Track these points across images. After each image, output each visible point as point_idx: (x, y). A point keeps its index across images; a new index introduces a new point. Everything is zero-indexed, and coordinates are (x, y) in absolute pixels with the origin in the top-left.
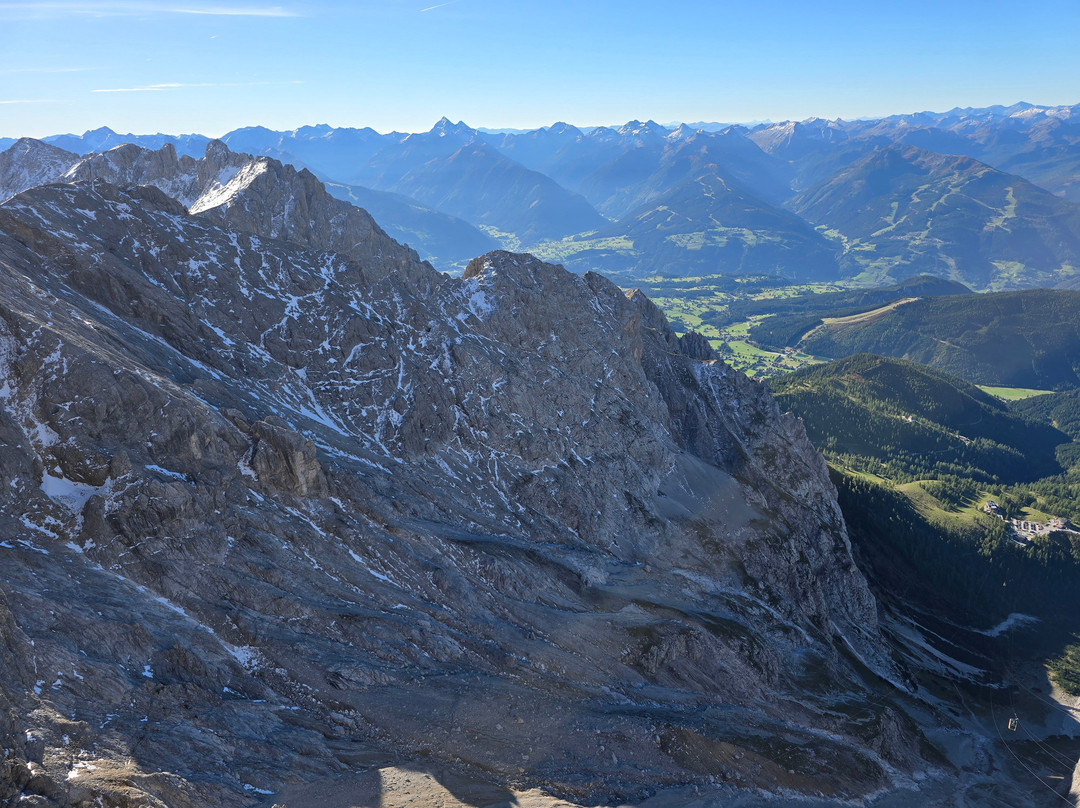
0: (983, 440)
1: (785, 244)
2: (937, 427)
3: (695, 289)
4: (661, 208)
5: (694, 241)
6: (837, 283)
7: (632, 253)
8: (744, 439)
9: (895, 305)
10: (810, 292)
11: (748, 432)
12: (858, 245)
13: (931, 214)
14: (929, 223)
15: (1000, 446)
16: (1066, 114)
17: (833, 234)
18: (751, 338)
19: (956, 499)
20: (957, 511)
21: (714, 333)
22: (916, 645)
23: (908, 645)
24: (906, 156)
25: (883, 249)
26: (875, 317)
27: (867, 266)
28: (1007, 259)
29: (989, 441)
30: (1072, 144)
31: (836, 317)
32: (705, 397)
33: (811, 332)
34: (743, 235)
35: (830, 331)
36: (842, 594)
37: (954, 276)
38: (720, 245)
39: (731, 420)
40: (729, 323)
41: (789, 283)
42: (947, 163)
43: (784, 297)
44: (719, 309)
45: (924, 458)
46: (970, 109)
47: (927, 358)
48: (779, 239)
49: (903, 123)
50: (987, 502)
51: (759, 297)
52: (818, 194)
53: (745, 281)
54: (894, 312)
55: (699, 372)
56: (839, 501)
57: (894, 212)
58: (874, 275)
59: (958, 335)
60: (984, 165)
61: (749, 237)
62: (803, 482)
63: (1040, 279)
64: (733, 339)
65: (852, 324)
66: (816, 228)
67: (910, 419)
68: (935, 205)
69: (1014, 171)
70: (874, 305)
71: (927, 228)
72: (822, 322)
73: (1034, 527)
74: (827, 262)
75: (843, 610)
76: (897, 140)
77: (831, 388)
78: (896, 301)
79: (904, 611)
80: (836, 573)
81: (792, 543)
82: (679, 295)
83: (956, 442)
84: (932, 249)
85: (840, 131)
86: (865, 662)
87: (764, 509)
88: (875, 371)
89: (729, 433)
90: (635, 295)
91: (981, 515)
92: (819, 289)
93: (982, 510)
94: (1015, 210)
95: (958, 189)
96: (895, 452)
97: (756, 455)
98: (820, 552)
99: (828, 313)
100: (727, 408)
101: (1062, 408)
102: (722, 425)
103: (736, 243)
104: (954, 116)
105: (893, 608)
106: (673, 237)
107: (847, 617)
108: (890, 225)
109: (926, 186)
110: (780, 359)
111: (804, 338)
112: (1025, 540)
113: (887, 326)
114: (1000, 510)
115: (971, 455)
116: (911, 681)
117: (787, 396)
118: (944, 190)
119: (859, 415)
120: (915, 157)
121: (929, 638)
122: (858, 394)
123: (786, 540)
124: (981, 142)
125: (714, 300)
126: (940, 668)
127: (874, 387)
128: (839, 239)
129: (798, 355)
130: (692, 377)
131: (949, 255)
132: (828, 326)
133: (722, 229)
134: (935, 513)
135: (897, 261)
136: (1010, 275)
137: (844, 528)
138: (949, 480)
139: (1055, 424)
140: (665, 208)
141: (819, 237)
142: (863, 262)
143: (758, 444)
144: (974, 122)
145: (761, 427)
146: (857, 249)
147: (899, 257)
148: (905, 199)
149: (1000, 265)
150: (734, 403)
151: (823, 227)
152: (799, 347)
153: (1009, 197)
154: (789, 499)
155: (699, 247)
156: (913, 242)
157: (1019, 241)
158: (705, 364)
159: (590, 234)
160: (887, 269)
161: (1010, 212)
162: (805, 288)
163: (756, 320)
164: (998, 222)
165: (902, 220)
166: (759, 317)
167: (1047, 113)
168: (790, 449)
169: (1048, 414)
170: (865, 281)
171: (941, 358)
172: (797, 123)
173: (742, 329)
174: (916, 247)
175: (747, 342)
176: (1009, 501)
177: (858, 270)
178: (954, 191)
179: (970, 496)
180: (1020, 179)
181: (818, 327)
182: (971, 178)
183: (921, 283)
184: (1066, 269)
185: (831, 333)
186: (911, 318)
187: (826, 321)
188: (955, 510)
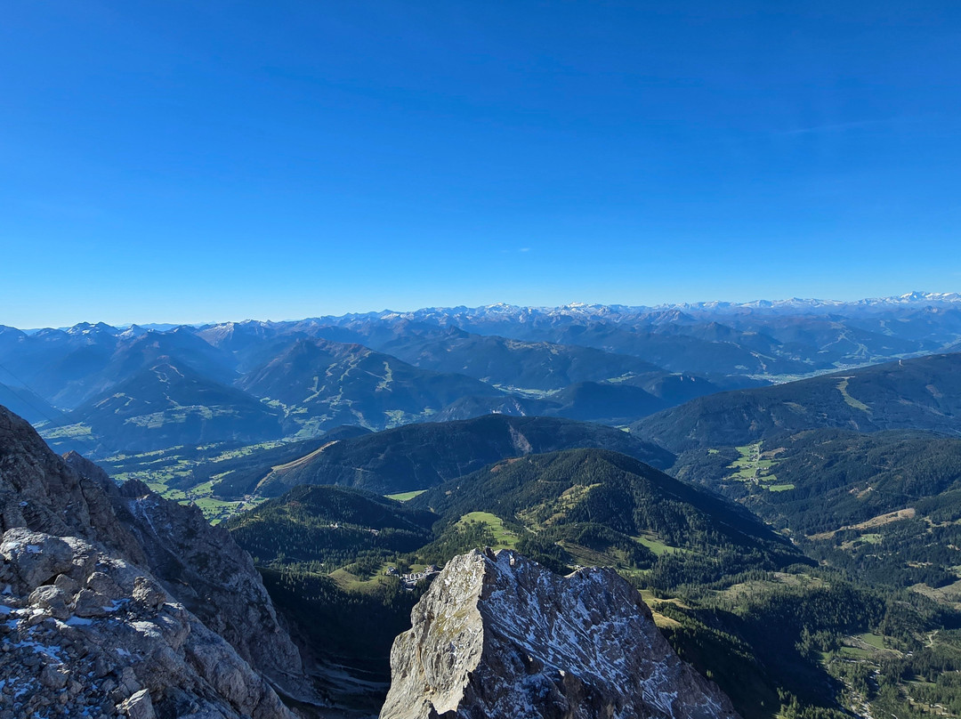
0: (386, 529)
1: (237, 414)
2: (355, 527)
3: (158, 461)
4: (117, 395)
5: (155, 420)
6: (283, 440)
7: (91, 438)
8: (179, 552)
9: (323, 448)
10: (262, 448)
11: (182, 546)
12: (294, 410)
13: (341, 383)
14: (341, 390)
15: (398, 530)
16: (412, 317)
17: (275, 403)
18: (214, 494)
19: (368, 572)
21: (181, 495)
22: (341, 680)
23: (334, 682)
24: (319, 344)
25: (314, 410)
26: (310, 459)
27: (304, 424)
28: (393, 409)
29: (391, 529)
30: (418, 334)
31: (282, 464)
32: (141, 527)
33: (264, 479)
34: (200, 411)
35: (279, 475)
36: (271, 651)
37: (363, 423)
38: (180, 421)
39: (165, 540)
40: (194, 484)
41: (244, 445)
42: (346, 348)
43: (240, 456)
44: (183, 474)
45: (349, 551)
46: (357, 314)
47: (351, 482)
48: (232, 411)
49: (313, 323)
50: (388, 568)
51: (220, 459)
52: (260, 374)
53: (206, 448)
54: (322, 454)
55: (134, 507)
57: (316, 383)
58: (310, 430)
59: (367, 463)
60: (369, 349)
61: (206, 412)
62: (233, 575)
64: (198, 497)
65: (295, 467)
66: (261, 400)
67: (336, 526)
68: (342, 376)
69: (388, 352)
70: (307, 451)
71: (340, 393)
72: (272, 470)
73: (417, 576)
74: (272, 425)
75: (273, 663)
76: (312, 335)
77: (276, 515)
78: (323, 445)
79: (334, 660)
80: (264, 637)
81: (219, 617)
82: (143, 469)
83: (369, 535)
84: (345, 407)
85: (270, 329)
86: (292, 696)
88: (308, 496)
89: (165, 551)
90: (70, 456)
91: (384, 578)
92: (269, 446)
93: (385, 574)
94: (392, 377)
95: (355, 365)
96: (329, 553)
98: (250, 624)
99: (276, 462)
100: (162, 531)
101: (434, 498)
102: (158, 546)
103: (194, 418)
104: (347, 318)
105: (325, 661)
106: (133, 419)
108: (315, 393)
109: (335, 365)
110: (241, 505)
111: (259, 485)
112: (412, 586)
113: (321, 464)
114: (396, 571)
115: (380, 542)
116: (330, 699)
117: (240, 529)
118: (347, 367)
119: (302, 531)
120: (324, 345)
121: (354, 673)
122: (297, 516)
123: (214, 616)
124: (366, 334)
125: (179, 467)
126: (358, 690)
127: (309, 508)
128: (280, 406)
129: (257, 499)
130: (127, 512)
131: (358, 410)
132: (277, 472)
133: (181, 408)
134: (354, 585)
135: (324, 418)
136: (397, 418)
137: (269, 602)
138: (363, 561)
139: (431, 510)
140: (123, 394)
141: (265, 407)
142: (300, 422)
143: (192, 554)
144: (359, 322)
145: (193, 540)
146: (295, 412)
147: (325, 415)
148: (322, 374)
149: (390, 413)
150: (168, 526)
151: (267, 398)
152: (256, 493)
153: (387, 368)
155: (160, 425)
156: (332, 404)
157: (397, 397)
158: (139, 500)
159: (41, 425)
160: (318, 425)
161: (389, 378)
162: (257, 446)
163: (218, 478)
164: (383, 385)
165: (323, 389)
166: (221, 475)
167: (401, 316)
168: (220, 552)
169: (427, 504)
170: (304, 434)
171: (359, 481)
172: (235, 324)
173: (206, 487)
174: (335, 407)
175: (211, 497)
176: (401, 564)
177: (299, 427)
178: (352, 367)
179: (377, 566)
180: (391, 357)
181: (269, 475)
182: (361, 358)
183: (340, 430)
184: (428, 411)
185: (280, 477)
186: (335, 455)
187: (275, 469)
188: (368, 579)
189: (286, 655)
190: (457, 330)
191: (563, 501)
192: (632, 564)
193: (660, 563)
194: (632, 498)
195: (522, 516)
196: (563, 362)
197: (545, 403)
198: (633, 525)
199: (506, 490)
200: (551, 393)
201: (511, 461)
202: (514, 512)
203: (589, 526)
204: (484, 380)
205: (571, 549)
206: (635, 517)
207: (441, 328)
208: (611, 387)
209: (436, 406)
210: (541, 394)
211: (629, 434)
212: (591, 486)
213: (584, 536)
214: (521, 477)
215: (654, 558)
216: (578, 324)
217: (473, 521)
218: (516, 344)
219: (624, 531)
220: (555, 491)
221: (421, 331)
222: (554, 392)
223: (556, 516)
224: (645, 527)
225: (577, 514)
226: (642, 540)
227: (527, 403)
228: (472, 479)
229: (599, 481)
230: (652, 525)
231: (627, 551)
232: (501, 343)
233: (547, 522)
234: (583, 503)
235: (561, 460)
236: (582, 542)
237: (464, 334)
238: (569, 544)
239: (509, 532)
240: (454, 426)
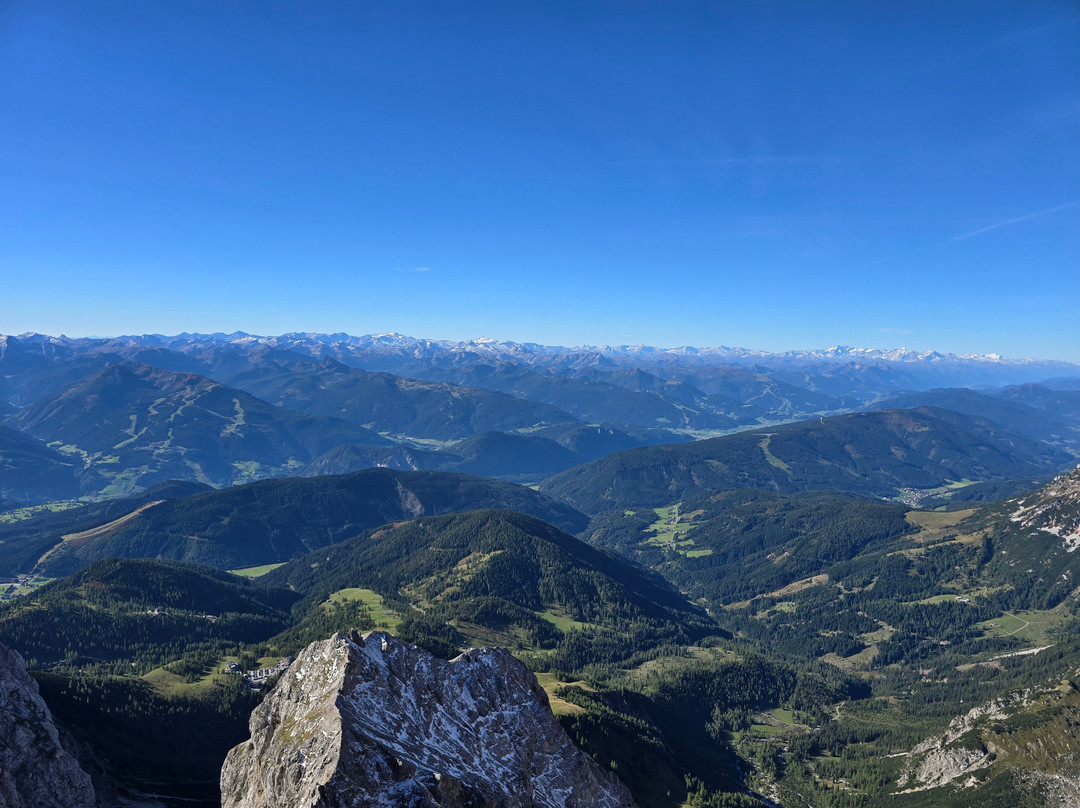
0: (228, 614)
1: (11, 464)
2: (183, 613)
6: (81, 499)
9: (141, 510)
10: (47, 511)
12: (99, 459)
13: (170, 425)
14: (170, 433)
15: (244, 615)
16: (274, 343)
17: (69, 449)
19: (198, 671)
24: (139, 372)
25: (128, 460)
26: (121, 525)
27: (114, 478)
29: (234, 614)
30: (281, 365)
31: (78, 531)
33: (49, 553)
35: (73, 547)
37: (201, 478)
41: (20, 506)
42: (179, 379)
43: (13, 521)
45: (173, 645)
46: (196, 334)
47: (180, 554)
49: (132, 343)
50: (228, 664)
52: (47, 409)
54: (140, 517)
57: (134, 425)
58: (122, 486)
59: (205, 529)
60: (211, 381)
65: (98, 536)
66: (48, 445)
67: (156, 613)
68: (173, 416)
69: (239, 386)
70: (118, 514)
71: (169, 438)
72: (62, 540)
73: (267, 672)
74: (65, 478)
76: (129, 358)
77: (64, 601)
78: (140, 507)
83: (203, 622)
84: (176, 457)
85: (64, 348)
88: (116, 574)
92: (57, 507)
93: (223, 672)
94: (244, 418)
95: (192, 402)
96: (144, 648)
99: (69, 529)
101: (296, 573)
104: (182, 339)
105: (132, 791)
108: (132, 437)
109: (162, 400)
110: (12, 589)
111: (41, 561)
112: (259, 685)
113: (136, 531)
114: (238, 668)
115: (217, 631)
118: (179, 403)
119: (104, 621)
120: (147, 373)
122: (98, 601)
124: (209, 362)
127: (116, 590)
128: (78, 454)
129: (38, 580)
131: (193, 460)
132: (69, 542)
134: (176, 688)
135: (144, 470)
136: (249, 471)
139: (291, 587)
141: (54, 454)
142: (108, 475)
144: (200, 346)
146: (100, 462)
147: (146, 467)
148: (142, 412)
149: (239, 466)
151: (58, 443)
152: (37, 571)
153: (237, 407)
156: (157, 451)
157: (252, 444)
160: (134, 479)
161: (240, 420)
162: (40, 508)
164: (231, 429)
165: (143, 431)
167: (260, 341)
169: (287, 581)
170: (113, 492)
171: (193, 553)
172: (10, 338)
174: (160, 455)
176: (246, 657)
177: (104, 483)
178: (188, 403)
179: (212, 663)
180: (243, 392)
181: (56, 546)
182: (201, 392)
183: (165, 487)
184: (292, 463)
185: (74, 549)
186: (158, 520)
187: (67, 538)
188: (198, 680)
189: (72, 786)
190: (334, 362)
191: (458, 572)
192: (535, 644)
193: (566, 641)
194: (538, 566)
195: (407, 591)
196: (466, 407)
197: (442, 456)
198: (538, 599)
199: (389, 561)
200: (450, 443)
201: (397, 525)
202: (398, 586)
203: (487, 600)
204: (368, 427)
205: (466, 629)
206: (541, 589)
207: (313, 359)
208: (520, 438)
209: (303, 455)
210: (438, 445)
211: (538, 492)
212: (492, 554)
213: (481, 613)
214: (409, 544)
215: (560, 636)
216: (486, 363)
217: (345, 600)
218: (410, 383)
219: (527, 606)
220: (449, 560)
221: (286, 362)
222: (454, 443)
223: (449, 590)
224: (551, 600)
225: (474, 588)
226: (547, 616)
227: (419, 455)
228: (347, 547)
229: (501, 547)
230: (559, 598)
231: (530, 629)
232: (391, 382)
233: (438, 598)
234: (482, 574)
235: (458, 524)
236: (479, 621)
237: (344, 369)
238: (462, 624)
239: (390, 611)
240: (324, 483)
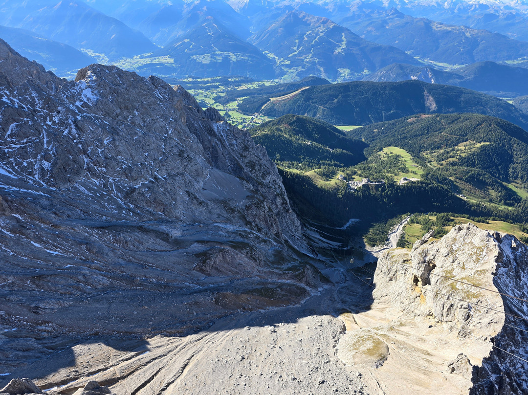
0: (337, 149)
1: (250, 61)
2: (320, 146)
3: (209, 84)
4: (186, 41)
5: (206, 59)
6: (275, 80)
7: (174, 65)
8: (240, 159)
9: (300, 90)
10: (263, 85)
11: (242, 156)
12: (282, 61)
13: (313, 46)
14: (312, 50)
15: (344, 151)
17: (271, 55)
18: (239, 109)
19: (328, 176)
20: (329, 181)
21: (221, 107)
22: (316, 238)
23: (313, 239)
24: (301, 16)
25: (294, 63)
26: (292, 97)
27: (288, 72)
28: (344, 68)
29: (340, 150)
30: (367, 13)
31: (276, 97)
32: (220, 140)
33: (265, 105)
34: (230, 56)
35: (274, 104)
36: (287, 222)
37: (323, 76)
38: (219, 61)
39: (233, 150)
40: (228, 102)
41: (254, 81)
42: (318, 21)
43: (252, 88)
44: (222, 95)
45: (315, 160)
47: (315, 115)
48: (247, 58)
50: (340, 175)
51: (240, 88)
52: (263, 35)
53: (233, 80)
54: (300, 94)
55: (216, 128)
56: (283, 183)
57: (297, 45)
58: (291, 76)
59: (326, 104)
60: (333, 22)
61: (233, 57)
62: (268, 176)
63: (356, 77)
64: (230, 110)
65: (283, 100)
66: (263, 53)
67: (309, 143)
68: (314, 41)
69: (344, 25)
70: (290, 91)
71: (311, 53)
72: (270, 100)
73: (357, 183)
74: (269, 70)
75: (288, 229)
76: (296, 8)
77: (276, 131)
78: (300, 89)
79: (311, 225)
80: (284, 214)
81: (265, 203)
82: (201, 88)
83: (328, 151)
84: (313, 63)
86: (297, 249)
87: (252, 190)
88: (294, 122)
89: (234, 157)
90: (179, 88)
91: (338, 181)
92: (268, 83)
93: (338, 179)
94: (346, 44)
95: (323, 34)
96: (304, 158)
97: (246, 166)
98: (277, 206)
99: (272, 95)
100: (231, 145)
101: (365, 133)
102: (230, 153)
103: (226, 59)
106: (195, 56)
107: (289, 232)
108: (296, 51)
109: (310, 32)
110: (253, 119)
111: (263, 108)
112: (354, 189)
113: (297, 101)
114: (345, 178)
115: (334, 157)
116: (315, 253)
117: (257, 137)
118: (317, 34)
119: (290, 143)
120: (304, 17)
121: (321, 234)
122: (288, 133)
123: (263, 203)
124: (331, 11)
125: (219, 90)
126: (325, 245)
127: (294, 130)
128: (274, 58)
129: (261, 116)
130: (213, 131)
131: (321, 66)
132: (273, 101)
133: (219, 52)
134: (321, 183)
135: (300, 69)
136: (345, 75)
137: (286, 194)
138: (325, 168)
139: (363, 140)
140: (188, 40)
141: (265, 57)
142: (285, 70)
143: (246, 161)
145: (247, 153)
146: (283, 63)
147: (300, 67)
148: (301, 38)
149: (341, 71)
150: (234, 142)
151: (267, 52)
152: (261, 112)
153: (343, 38)
154: (262, 184)
155: (208, 62)
156: (306, 60)
157: (349, 60)
158: (218, 123)
159: (149, 54)
160: (296, 73)
161: (344, 45)
162: (261, 83)
163: (240, 100)
164: (339, 50)
165: (301, 49)
166: (241, 98)
168: (261, 162)
169: (361, 136)
170: (287, 79)
171: (319, 115)
173: (234, 105)
174: (307, 62)
175: (237, 111)
176: (347, 174)
177: (283, 73)
178: (322, 34)
179: (334, 173)
180: (347, 29)
181: (268, 102)
182: (328, 28)
183: (310, 79)
184: (366, 72)
185: (274, 105)
186: (307, 96)
187: (272, 99)
188: (327, 180)
190: (396, 11)
191: (458, 150)
192: (500, 201)
193: (522, 204)
194: (512, 156)
195: (425, 155)
196: (473, 43)
197: (450, 75)
198: (507, 175)
199: (416, 136)
200: (456, 67)
201: (424, 116)
202: (420, 151)
203: (475, 170)
204: (408, 53)
205: (459, 184)
206: (510, 170)
207: (384, 9)
208: (507, 68)
209: (372, 68)
210: (448, 67)
211: (512, 105)
212: (483, 144)
213: (470, 177)
214: (428, 129)
215: (518, 200)
216: (492, 12)
217: (391, 153)
218: (439, 26)
219: (499, 178)
220: (452, 142)
221: (370, 10)
222: (459, 67)
223: (451, 160)
224: (516, 178)
225: (467, 161)
226: (511, 186)
227: (438, 73)
228: (393, 124)
229: (490, 140)
230: (522, 178)
231: (499, 192)
232: (428, 25)
233: (443, 162)
234: (474, 154)
235: (463, 121)
236: (468, 181)
237: (400, 15)
238: (457, 180)
239: (416, 165)
240: (385, 86)
